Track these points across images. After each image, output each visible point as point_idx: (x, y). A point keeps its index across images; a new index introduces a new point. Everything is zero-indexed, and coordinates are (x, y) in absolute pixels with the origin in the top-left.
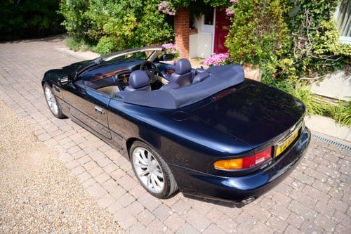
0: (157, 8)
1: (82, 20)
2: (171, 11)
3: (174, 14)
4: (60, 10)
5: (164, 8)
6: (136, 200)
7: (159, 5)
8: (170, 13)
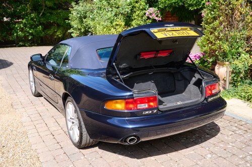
0: (145, 14)
1: (85, 28)
2: (157, 16)
3: (160, 19)
4: (69, 20)
5: (151, 14)
6: (62, 148)
7: (146, 12)
8: (157, 18)
